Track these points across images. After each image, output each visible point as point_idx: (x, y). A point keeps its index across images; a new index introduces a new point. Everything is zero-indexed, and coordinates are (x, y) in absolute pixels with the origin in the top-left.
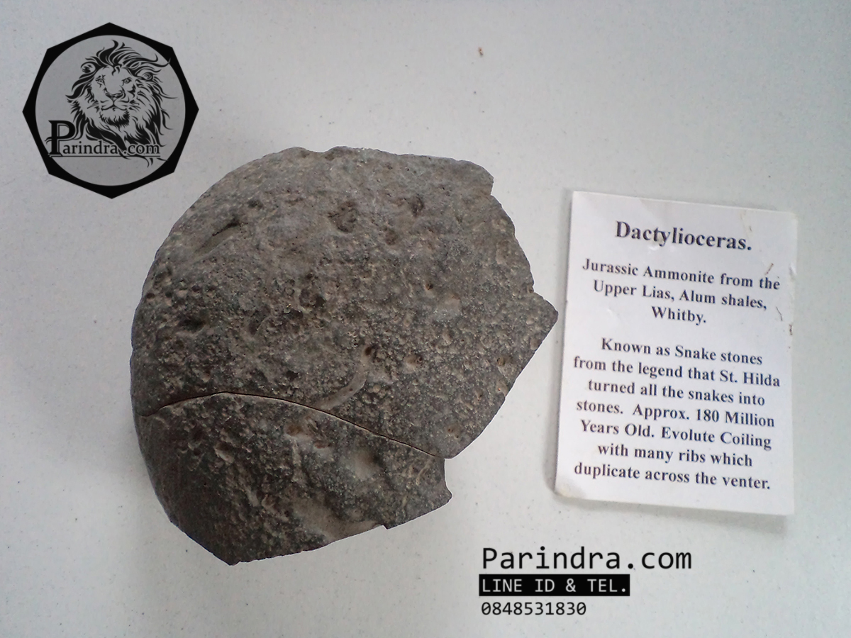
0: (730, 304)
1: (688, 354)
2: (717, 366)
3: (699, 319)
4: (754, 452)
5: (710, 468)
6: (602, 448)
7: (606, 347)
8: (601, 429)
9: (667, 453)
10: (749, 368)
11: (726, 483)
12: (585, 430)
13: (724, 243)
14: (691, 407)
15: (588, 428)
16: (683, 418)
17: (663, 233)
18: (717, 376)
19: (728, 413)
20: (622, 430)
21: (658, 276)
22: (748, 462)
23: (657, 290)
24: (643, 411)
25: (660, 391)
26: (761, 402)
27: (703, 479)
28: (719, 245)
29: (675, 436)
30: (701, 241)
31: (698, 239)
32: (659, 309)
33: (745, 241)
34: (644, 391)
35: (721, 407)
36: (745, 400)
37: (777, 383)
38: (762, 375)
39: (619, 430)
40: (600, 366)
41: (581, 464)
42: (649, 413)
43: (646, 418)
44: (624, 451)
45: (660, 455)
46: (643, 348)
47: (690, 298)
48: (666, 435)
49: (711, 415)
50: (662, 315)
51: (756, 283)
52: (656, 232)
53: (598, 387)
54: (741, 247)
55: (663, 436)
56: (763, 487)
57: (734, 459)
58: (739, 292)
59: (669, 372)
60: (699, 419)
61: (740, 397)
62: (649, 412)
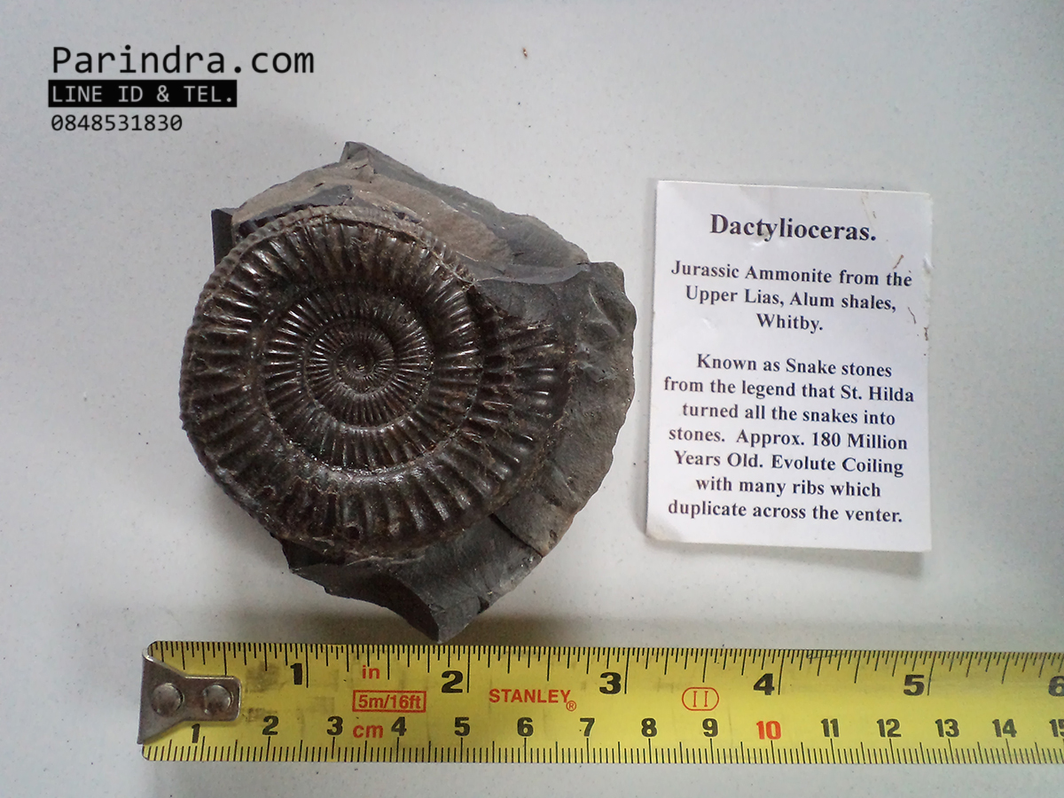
0: (852, 306)
1: (801, 368)
2: (837, 380)
3: (815, 327)
4: (883, 479)
5: (829, 501)
6: (701, 482)
7: (702, 364)
8: (700, 461)
9: (779, 485)
10: (876, 381)
11: (850, 517)
12: (680, 462)
13: (842, 234)
14: (805, 430)
15: (684, 460)
16: (797, 443)
17: (768, 226)
18: (838, 392)
19: (851, 436)
20: (724, 460)
21: (764, 277)
22: (876, 491)
23: (762, 294)
24: (749, 439)
25: (768, 413)
26: (891, 421)
27: (821, 513)
28: (837, 237)
29: (788, 466)
30: (815, 232)
31: (811, 229)
32: (766, 316)
33: (868, 229)
34: (749, 414)
35: (843, 429)
36: (871, 419)
37: (911, 397)
38: (891, 389)
39: (720, 460)
40: (696, 387)
41: (676, 501)
42: (756, 440)
43: (752, 446)
44: (727, 485)
45: (770, 487)
46: (747, 363)
47: (802, 302)
48: (777, 465)
49: (830, 439)
50: (769, 324)
51: (882, 280)
52: (760, 224)
53: (694, 412)
54: (864, 237)
55: (774, 466)
56: (894, 520)
57: (859, 488)
58: (863, 292)
59: (780, 390)
60: (816, 444)
61: (866, 416)
62: (756, 438)
